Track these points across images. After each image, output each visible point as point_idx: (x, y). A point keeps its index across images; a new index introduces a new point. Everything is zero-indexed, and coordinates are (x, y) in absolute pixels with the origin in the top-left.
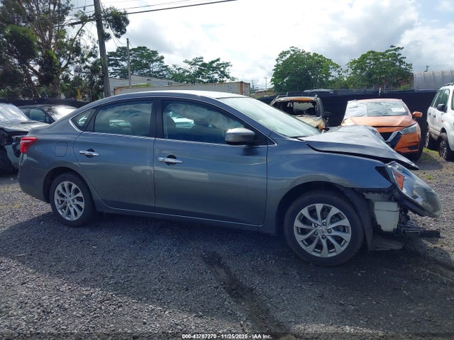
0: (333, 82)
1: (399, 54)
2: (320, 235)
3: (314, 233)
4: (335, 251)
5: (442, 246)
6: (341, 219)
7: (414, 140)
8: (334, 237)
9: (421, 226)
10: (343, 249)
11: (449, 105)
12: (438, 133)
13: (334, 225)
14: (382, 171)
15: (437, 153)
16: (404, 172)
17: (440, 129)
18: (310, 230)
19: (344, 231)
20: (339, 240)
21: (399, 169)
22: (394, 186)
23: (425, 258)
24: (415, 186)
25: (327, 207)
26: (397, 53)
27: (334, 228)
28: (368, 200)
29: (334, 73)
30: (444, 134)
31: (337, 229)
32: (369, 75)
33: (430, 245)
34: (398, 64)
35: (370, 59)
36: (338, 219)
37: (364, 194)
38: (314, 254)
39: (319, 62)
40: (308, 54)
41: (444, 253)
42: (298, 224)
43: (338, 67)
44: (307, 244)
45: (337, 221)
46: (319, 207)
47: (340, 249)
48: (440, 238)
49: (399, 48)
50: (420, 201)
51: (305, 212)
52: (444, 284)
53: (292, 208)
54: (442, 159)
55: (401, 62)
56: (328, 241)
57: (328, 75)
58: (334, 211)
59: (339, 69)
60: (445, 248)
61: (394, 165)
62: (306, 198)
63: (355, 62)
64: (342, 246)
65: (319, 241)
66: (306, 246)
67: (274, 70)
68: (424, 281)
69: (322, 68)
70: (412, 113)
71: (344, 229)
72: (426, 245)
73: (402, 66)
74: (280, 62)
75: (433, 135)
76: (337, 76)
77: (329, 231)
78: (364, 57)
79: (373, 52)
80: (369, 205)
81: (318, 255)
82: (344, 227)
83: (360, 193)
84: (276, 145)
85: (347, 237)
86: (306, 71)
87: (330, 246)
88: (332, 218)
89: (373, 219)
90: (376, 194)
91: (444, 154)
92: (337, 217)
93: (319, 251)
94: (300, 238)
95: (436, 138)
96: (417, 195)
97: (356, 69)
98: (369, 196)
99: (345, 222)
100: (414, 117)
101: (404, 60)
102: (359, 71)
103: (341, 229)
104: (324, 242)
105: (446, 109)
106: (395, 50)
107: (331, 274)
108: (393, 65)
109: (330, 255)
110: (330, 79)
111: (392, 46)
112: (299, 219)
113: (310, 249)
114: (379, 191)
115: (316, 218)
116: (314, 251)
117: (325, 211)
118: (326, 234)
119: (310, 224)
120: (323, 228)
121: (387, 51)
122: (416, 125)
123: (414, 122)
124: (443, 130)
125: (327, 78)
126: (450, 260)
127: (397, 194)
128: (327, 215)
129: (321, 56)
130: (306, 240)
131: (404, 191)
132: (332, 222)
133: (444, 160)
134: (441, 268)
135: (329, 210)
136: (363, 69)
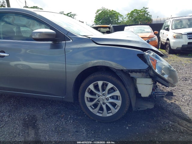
0: (120, 22)
1: (147, 11)
2: (101, 102)
3: (98, 101)
4: (111, 112)
5: (175, 102)
6: (114, 91)
7: (155, 44)
8: (111, 103)
9: (162, 89)
10: (117, 111)
11: (170, 28)
12: (165, 41)
13: (110, 95)
14: (142, 57)
15: (165, 51)
16: (157, 57)
17: (166, 39)
18: (95, 99)
19: (117, 99)
20: (114, 105)
21: (153, 55)
22: (150, 68)
23: (167, 111)
24: (163, 67)
25: (106, 83)
26: (146, 10)
27: (110, 97)
28: (132, 78)
29: (121, 19)
30: (168, 41)
31: (112, 97)
32: (135, 20)
33: (168, 101)
34: (146, 15)
35: (135, 13)
36: (113, 91)
37: (129, 73)
38: (98, 114)
39: (114, 14)
40: (109, 10)
41: (177, 107)
42: (87, 95)
43: (122, 16)
44: (93, 108)
45: (112, 92)
46: (100, 83)
47: (114, 111)
48: (173, 96)
49: (147, 8)
50: (166, 77)
51: (91, 87)
52: (182, 133)
53: (83, 84)
54: (167, 53)
55: (147, 14)
56: (107, 106)
57: (118, 19)
58: (110, 85)
59: (122, 17)
60: (177, 103)
61: (150, 53)
62: (91, 77)
63: (129, 14)
64: (116, 109)
65: (101, 106)
66: (93, 109)
67: (95, 17)
68: (169, 131)
69: (115, 17)
70: (154, 32)
71: (117, 98)
72: (166, 101)
73: (148, 16)
74: (97, 14)
75: (162, 42)
76: (122, 20)
77: (107, 99)
78: (132, 12)
79: (136, 10)
80: (133, 81)
81: (101, 115)
82: (117, 96)
83: (126, 73)
84: (71, 41)
85: (119, 103)
86: (109, 18)
87: (108, 109)
88: (109, 90)
89: (136, 89)
90: (138, 73)
91: (168, 51)
92: (112, 90)
93: (102, 112)
94: (89, 104)
95: (164, 43)
96: (165, 73)
97: (129, 17)
98: (133, 75)
99: (117, 93)
100: (155, 33)
101: (149, 13)
102: (131, 18)
103: (115, 98)
104: (104, 106)
105: (169, 29)
106: (145, 9)
107: (109, 129)
108: (144, 15)
109: (108, 115)
110: (119, 21)
111: (144, 7)
112: (88, 92)
113: (95, 111)
114: (140, 71)
115: (99, 90)
116: (98, 112)
117: (104, 86)
118: (105, 101)
119: (95, 94)
120: (103, 97)
121: (142, 10)
122: (156, 37)
123: (155, 36)
124: (168, 39)
125: (117, 21)
126: (182, 112)
127: (152, 73)
128: (106, 88)
129: (115, 11)
130: (93, 105)
131: (156, 71)
132: (109, 93)
133: (168, 54)
134: (178, 119)
135: (107, 85)
136: (132, 17)
